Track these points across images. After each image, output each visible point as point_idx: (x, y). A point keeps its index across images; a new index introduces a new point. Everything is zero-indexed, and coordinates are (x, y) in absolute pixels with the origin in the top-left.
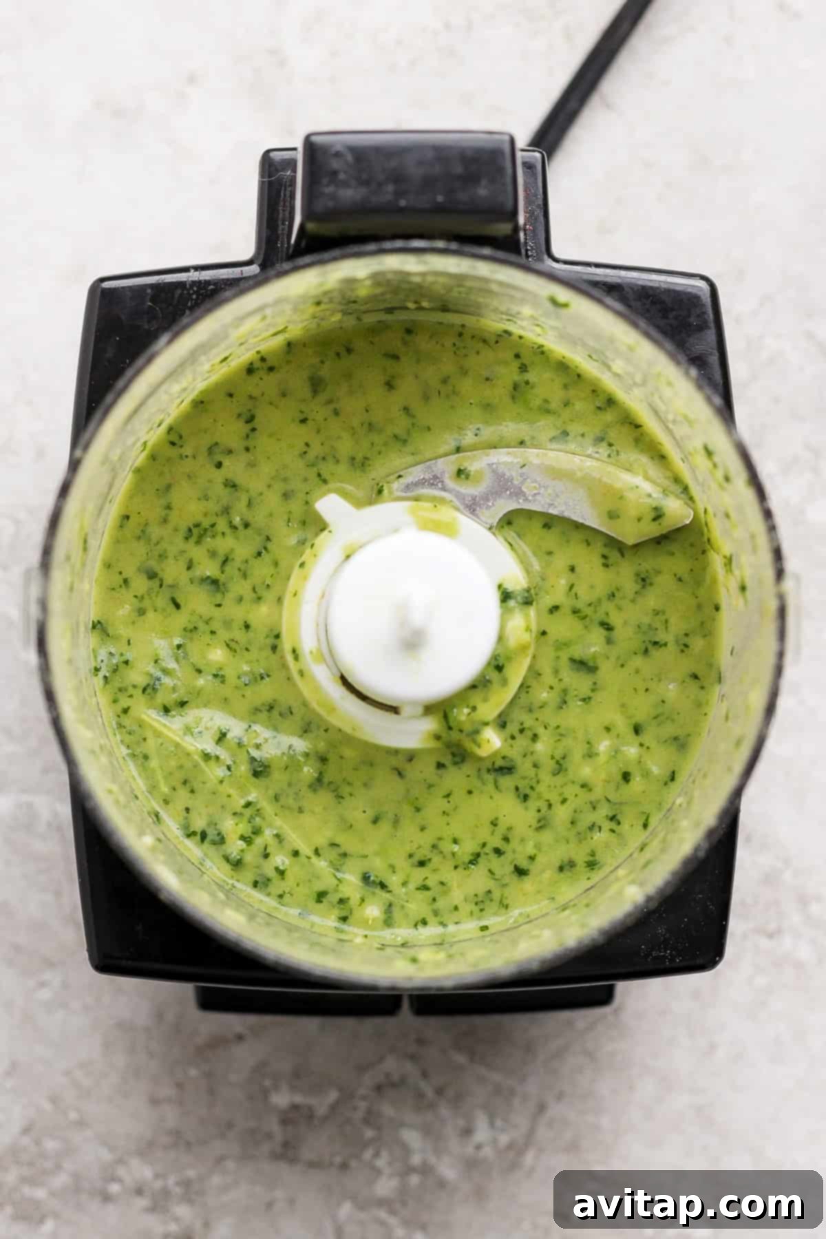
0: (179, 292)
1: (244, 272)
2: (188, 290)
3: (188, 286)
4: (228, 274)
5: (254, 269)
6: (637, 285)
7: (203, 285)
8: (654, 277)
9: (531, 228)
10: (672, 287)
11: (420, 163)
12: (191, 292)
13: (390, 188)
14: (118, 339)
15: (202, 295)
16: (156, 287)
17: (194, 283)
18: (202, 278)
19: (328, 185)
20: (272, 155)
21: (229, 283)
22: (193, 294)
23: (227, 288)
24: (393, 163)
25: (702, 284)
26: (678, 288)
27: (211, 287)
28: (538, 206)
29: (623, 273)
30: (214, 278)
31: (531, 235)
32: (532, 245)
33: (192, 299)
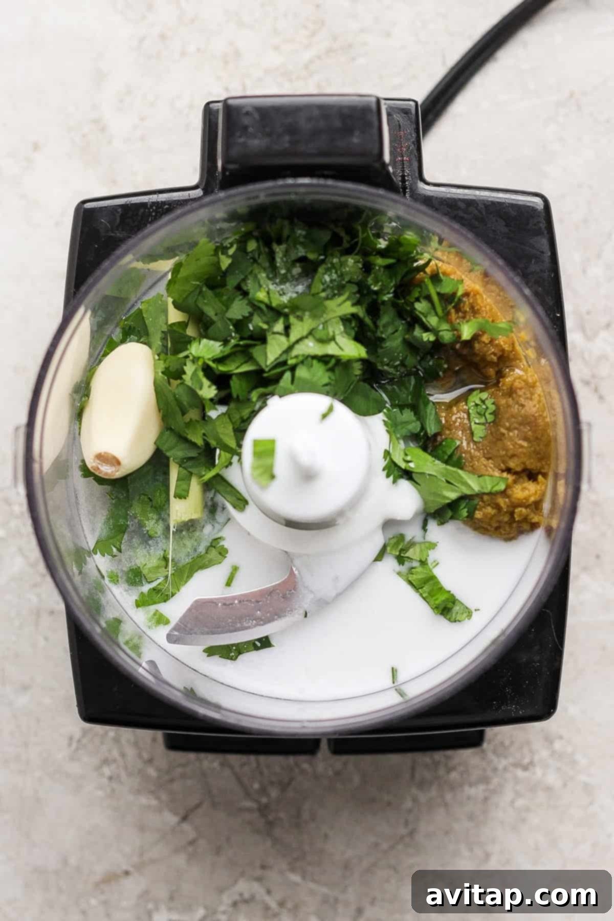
0: (142, 210)
1: (191, 195)
2: (149, 209)
3: (149, 206)
4: (179, 196)
5: (199, 192)
6: (488, 201)
7: (160, 205)
8: (501, 195)
9: (407, 159)
10: (514, 202)
11: (310, 119)
12: (151, 210)
13: (287, 138)
14: (96, 246)
15: (159, 212)
16: (125, 207)
17: (153, 203)
18: (159, 200)
19: (240, 137)
20: (211, 105)
21: (179, 203)
22: (153, 212)
23: (178, 207)
24: (289, 120)
25: (537, 200)
26: (520, 203)
27: (166, 206)
28: (413, 143)
29: (477, 193)
30: (168, 199)
31: (408, 164)
32: (408, 172)
33: (152, 216)
